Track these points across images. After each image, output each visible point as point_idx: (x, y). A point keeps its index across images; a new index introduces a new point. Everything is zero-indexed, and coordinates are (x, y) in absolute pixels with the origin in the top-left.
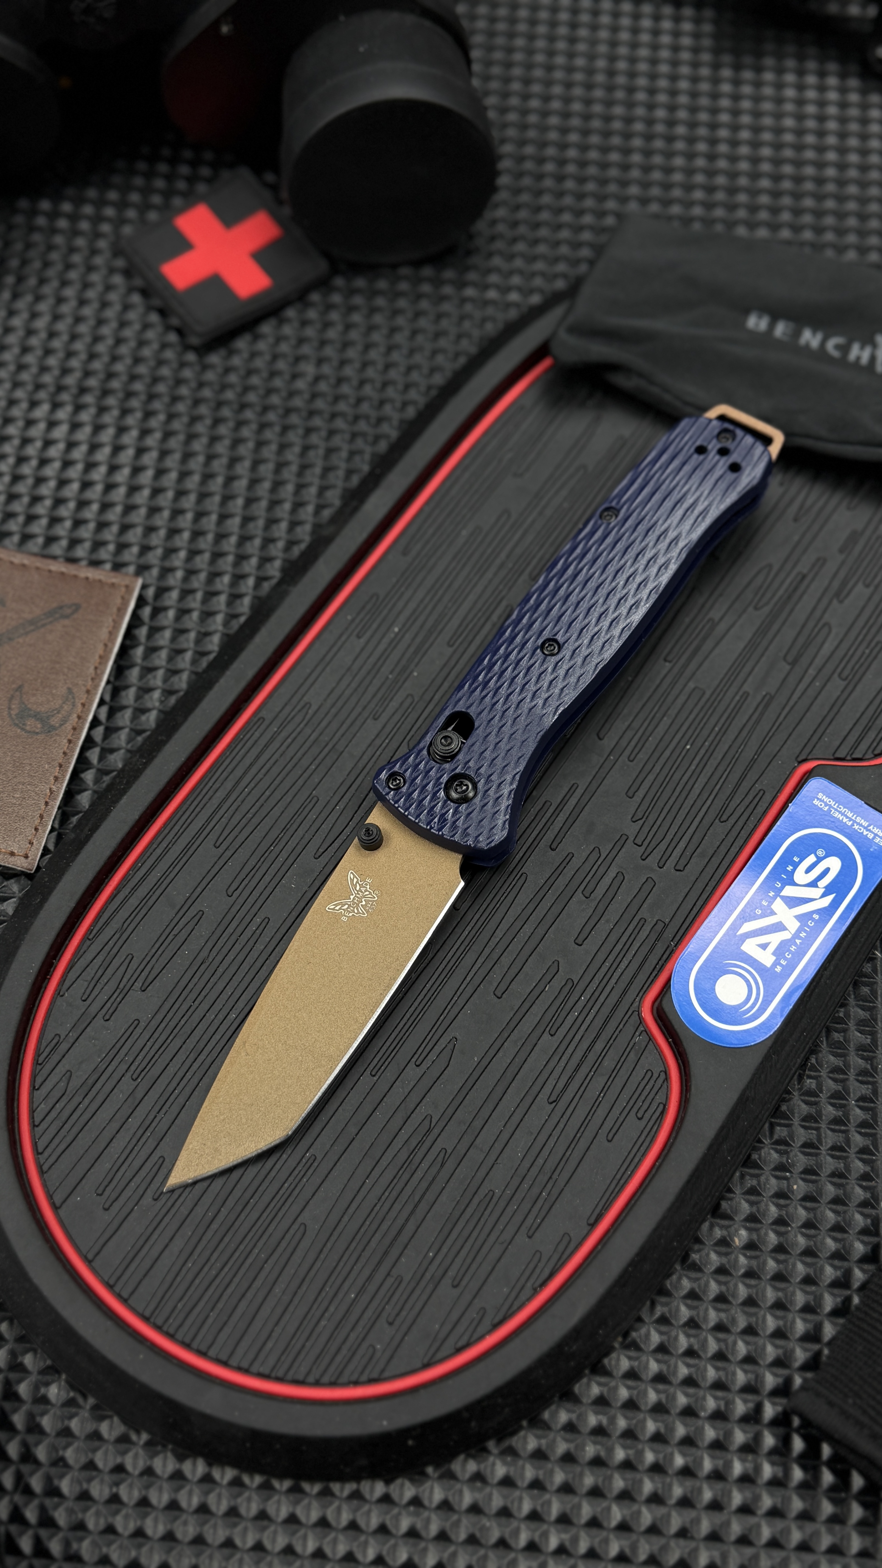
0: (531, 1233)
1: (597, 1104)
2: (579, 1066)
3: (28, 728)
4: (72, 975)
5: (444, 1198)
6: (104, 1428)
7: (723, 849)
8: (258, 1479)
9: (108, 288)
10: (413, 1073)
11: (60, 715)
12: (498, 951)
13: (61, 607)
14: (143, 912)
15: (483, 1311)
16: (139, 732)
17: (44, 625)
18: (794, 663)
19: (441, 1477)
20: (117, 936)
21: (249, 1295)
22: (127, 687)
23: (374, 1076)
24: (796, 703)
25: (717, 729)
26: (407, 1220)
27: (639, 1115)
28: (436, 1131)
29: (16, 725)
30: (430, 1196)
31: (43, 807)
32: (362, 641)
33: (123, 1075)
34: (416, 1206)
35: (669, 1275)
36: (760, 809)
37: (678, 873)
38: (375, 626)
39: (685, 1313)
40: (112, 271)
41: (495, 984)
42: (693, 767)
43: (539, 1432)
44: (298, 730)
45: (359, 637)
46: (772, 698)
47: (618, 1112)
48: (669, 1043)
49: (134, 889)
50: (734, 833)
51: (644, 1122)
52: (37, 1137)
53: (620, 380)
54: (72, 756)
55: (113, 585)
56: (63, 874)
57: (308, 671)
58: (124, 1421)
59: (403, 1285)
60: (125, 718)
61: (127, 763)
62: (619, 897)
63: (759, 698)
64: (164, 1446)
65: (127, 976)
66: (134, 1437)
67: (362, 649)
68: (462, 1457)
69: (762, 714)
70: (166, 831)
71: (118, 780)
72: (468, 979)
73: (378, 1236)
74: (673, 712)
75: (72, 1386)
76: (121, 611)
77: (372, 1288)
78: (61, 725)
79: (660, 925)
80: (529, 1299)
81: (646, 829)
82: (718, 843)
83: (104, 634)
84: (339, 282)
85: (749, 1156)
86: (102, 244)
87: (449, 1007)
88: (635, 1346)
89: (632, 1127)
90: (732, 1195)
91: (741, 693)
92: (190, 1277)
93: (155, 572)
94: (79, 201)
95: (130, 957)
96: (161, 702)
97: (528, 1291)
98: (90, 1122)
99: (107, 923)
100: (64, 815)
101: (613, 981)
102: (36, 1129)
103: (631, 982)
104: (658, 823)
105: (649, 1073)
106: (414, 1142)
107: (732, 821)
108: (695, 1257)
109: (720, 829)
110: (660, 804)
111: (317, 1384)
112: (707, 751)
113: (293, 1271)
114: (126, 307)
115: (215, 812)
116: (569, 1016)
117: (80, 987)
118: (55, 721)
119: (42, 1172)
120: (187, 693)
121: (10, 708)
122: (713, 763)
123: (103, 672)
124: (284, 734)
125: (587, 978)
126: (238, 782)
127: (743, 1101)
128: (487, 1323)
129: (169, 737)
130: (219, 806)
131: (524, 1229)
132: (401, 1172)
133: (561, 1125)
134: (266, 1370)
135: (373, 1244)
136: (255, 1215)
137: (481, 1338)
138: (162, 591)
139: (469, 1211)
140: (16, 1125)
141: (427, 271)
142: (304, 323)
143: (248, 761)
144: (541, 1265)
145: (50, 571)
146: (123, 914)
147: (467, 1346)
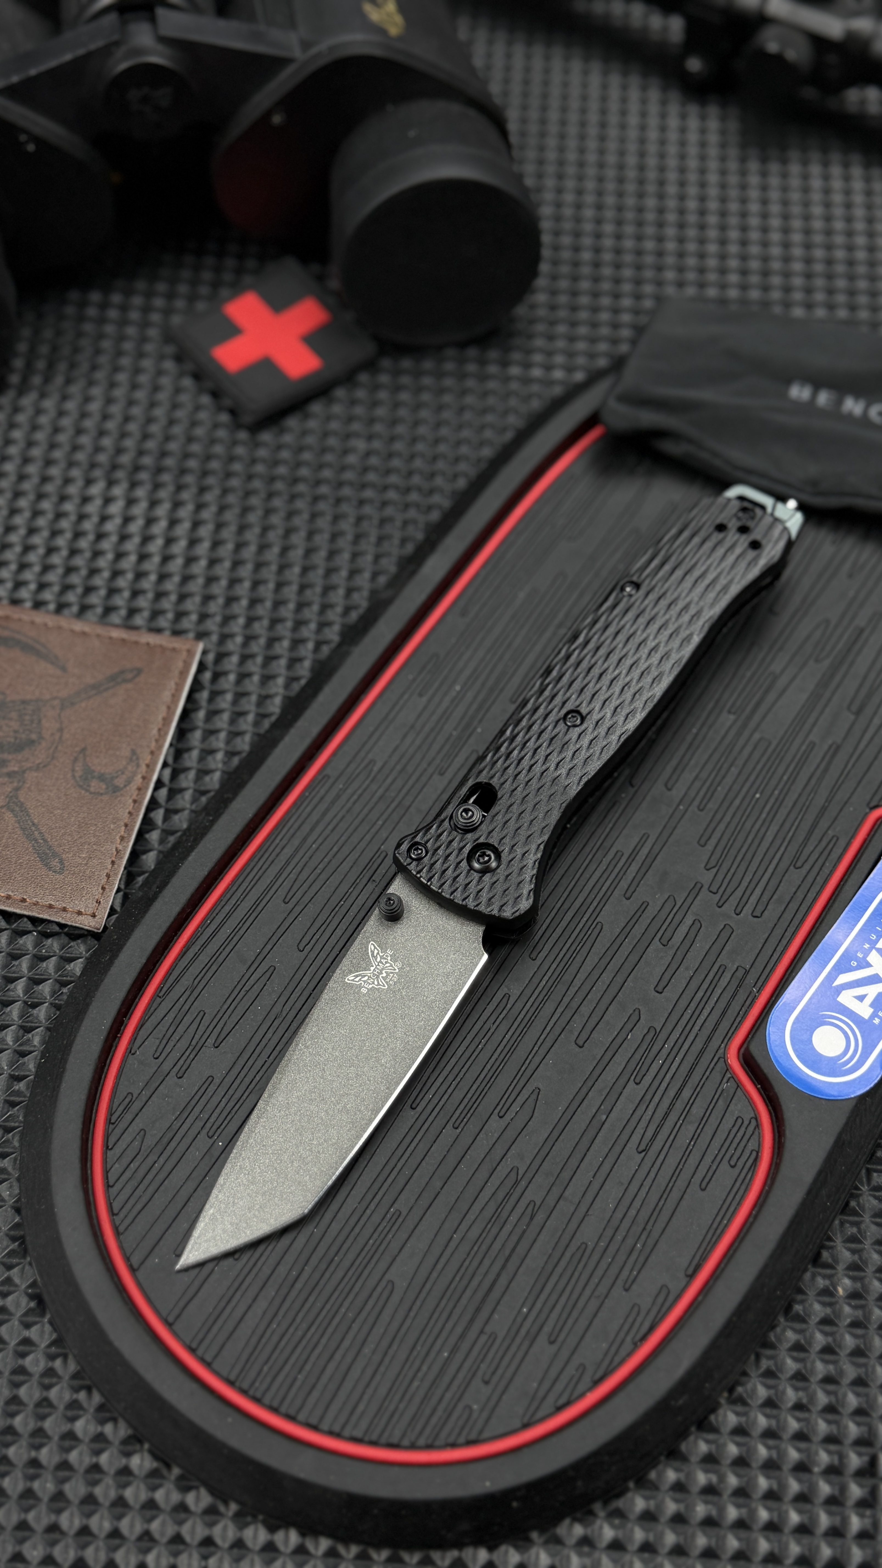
0: (627, 1286)
1: (687, 1153)
2: (667, 1115)
3: (92, 789)
4: (143, 1033)
5: (534, 1251)
6: (190, 1499)
7: (800, 895)
8: (354, 1550)
9: (160, 373)
10: (495, 1125)
11: (124, 776)
12: (578, 1000)
13: (122, 672)
14: (214, 968)
15: (582, 1368)
16: (203, 793)
17: (107, 689)
18: (858, 713)
19: (546, 1543)
20: (188, 993)
21: (338, 1356)
22: (189, 750)
23: (457, 1128)
24: (863, 752)
25: (785, 778)
26: (499, 1275)
27: (733, 1163)
28: (523, 1183)
29: (81, 787)
30: (521, 1250)
31: (110, 866)
32: (424, 699)
33: (199, 1133)
34: (507, 1260)
35: (773, 1327)
36: (834, 856)
37: (755, 919)
38: (436, 685)
39: (791, 1365)
40: (162, 357)
41: (576, 1034)
42: (764, 815)
43: (647, 1493)
44: (364, 786)
45: (421, 695)
46: (838, 748)
47: (710, 1161)
48: (758, 1089)
49: (204, 946)
50: (810, 879)
51: (737, 1171)
52: (112, 1198)
53: (669, 447)
54: (138, 815)
55: (174, 650)
56: (133, 931)
57: (371, 729)
58: (212, 1491)
59: (498, 1342)
60: (187, 780)
61: (191, 823)
62: (697, 944)
63: (826, 747)
64: (255, 1517)
65: (200, 1033)
66: (222, 1508)
67: (425, 708)
68: (567, 1521)
69: (830, 763)
70: (234, 888)
71: (184, 838)
72: (548, 1028)
73: (468, 1293)
74: (740, 762)
75: (155, 1456)
76: (184, 674)
77: (465, 1346)
78: (125, 786)
79: (741, 973)
80: (630, 1355)
81: (720, 877)
82: (794, 890)
83: (167, 695)
84: (386, 363)
85: (847, 1204)
86: (153, 332)
87: (530, 1057)
88: (742, 1401)
89: (726, 1176)
90: (832, 1244)
91: (807, 743)
92: (275, 1338)
93: (215, 638)
94: (128, 293)
95: (202, 1013)
96: (225, 763)
97: (628, 1346)
98: (166, 1182)
99: (177, 981)
100: (130, 876)
101: (697, 1028)
102: (110, 1189)
103: (715, 1029)
104: (732, 871)
105: (740, 1121)
106: (501, 1195)
107: (807, 867)
108: (798, 1308)
109: (795, 876)
110: (733, 852)
111: (413, 1447)
112: (777, 799)
113: (382, 1330)
114: (178, 390)
115: (283, 869)
116: (654, 1064)
117: (152, 1044)
118: (120, 782)
119: (117, 1233)
120: (250, 753)
121: (73, 770)
122: (783, 812)
123: (166, 734)
124: (350, 791)
125: (669, 1026)
126: (305, 839)
127: (839, 1145)
128: (587, 1380)
129: (235, 794)
130: (288, 863)
131: (620, 1282)
132: (489, 1226)
133: (652, 1175)
134: (358, 1433)
135: (464, 1301)
136: (340, 1274)
137: (582, 1395)
138: (221, 657)
139: (563, 1264)
140: (90, 1186)
141: (472, 352)
142: (353, 402)
143: (315, 817)
144: (639, 1319)
145: (111, 638)
146: (194, 970)
147: (568, 1404)
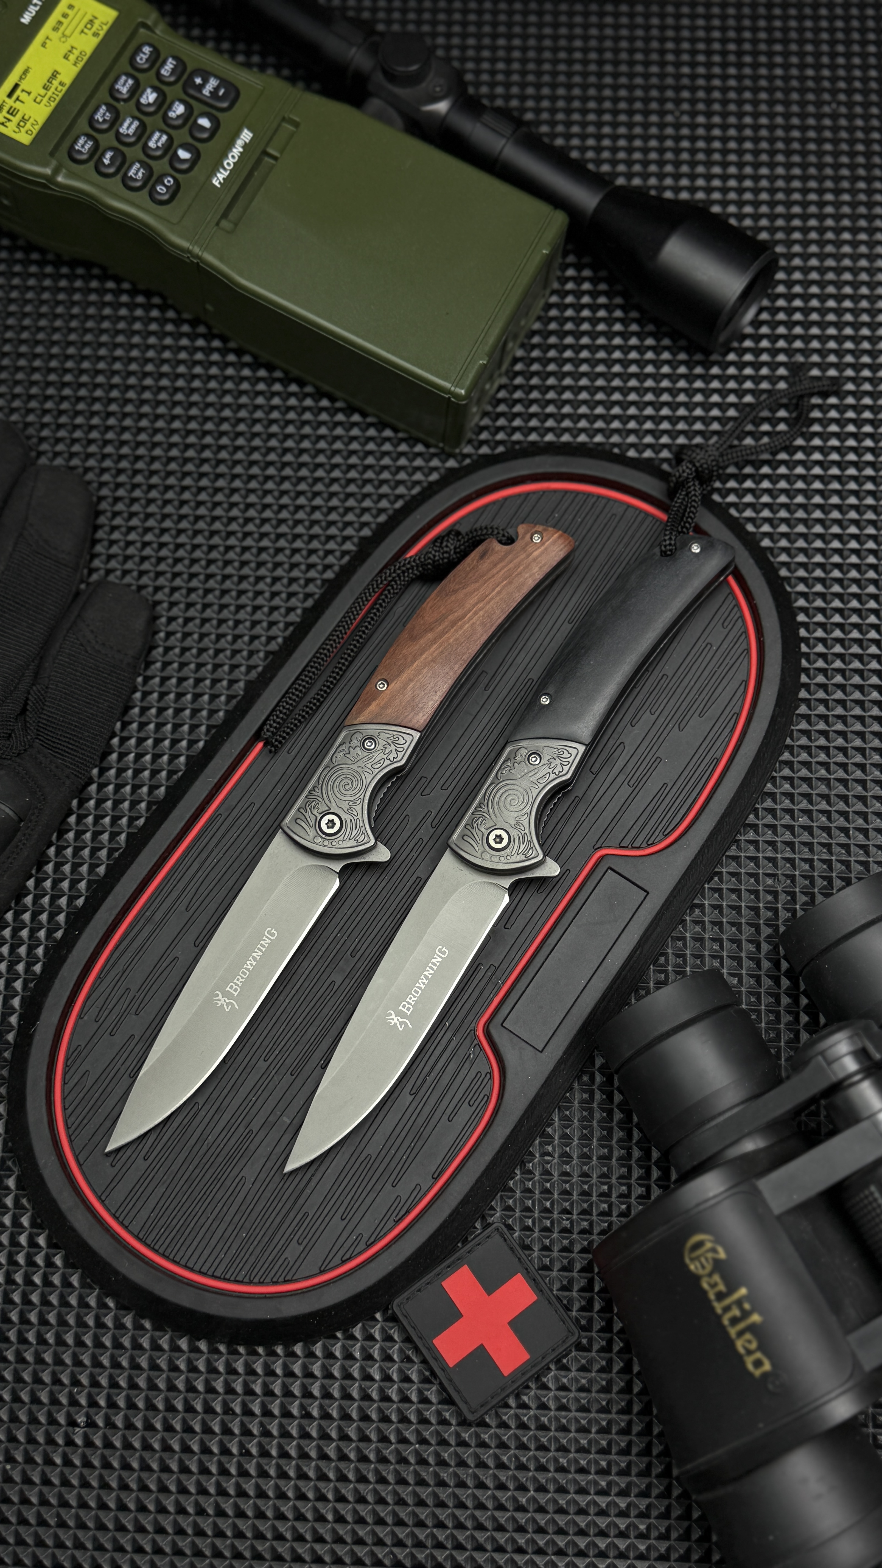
0: (394, 1185)
1: (443, 1094)
2: (432, 1069)
4: (89, 1003)
7: (539, 913)
14: (137, 958)
15: (361, 1236)
18: (596, 774)
20: (119, 975)
23: (293, 1075)
27: (471, 1104)
33: (124, 1074)
36: (566, 883)
44: (246, 823)
46: (580, 799)
47: (457, 1101)
48: (494, 1053)
49: (131, 942)
51: (474, 1108)
52: (67, 1116)
59: (310, 1216)
61: (129, 843)
63: (571, 800)
65: (126, 1004)
67: (292, 762)
69: (572, 812)
70: (153, 899)
77: (288, 1220)
79: (493, 968)
80: (392, 1229)
89: (465, 1112)
92: (168, 1212)
95: (128, 990)
97: (391, 1223)
99: (113, 966)
101: (458, 1008)
102: (66, 1111)
103: (470, 1010)
105: (479, 1074)
107: (546, 892)
109: (538, 898)
115: (187, 885)
117: (94, 1012)
119: (70, 1141)
126: (203, 863)
128: (362, 1246)
130: (190, 881)
131: (390, 1181)
133: (418, 1110)
134: (218, 1274)
137: (358, 1255)
139: (354, 1169)
143: (210, 847)
144: (400, 1206)
146: (124, 959)
147: (350, 1259)
